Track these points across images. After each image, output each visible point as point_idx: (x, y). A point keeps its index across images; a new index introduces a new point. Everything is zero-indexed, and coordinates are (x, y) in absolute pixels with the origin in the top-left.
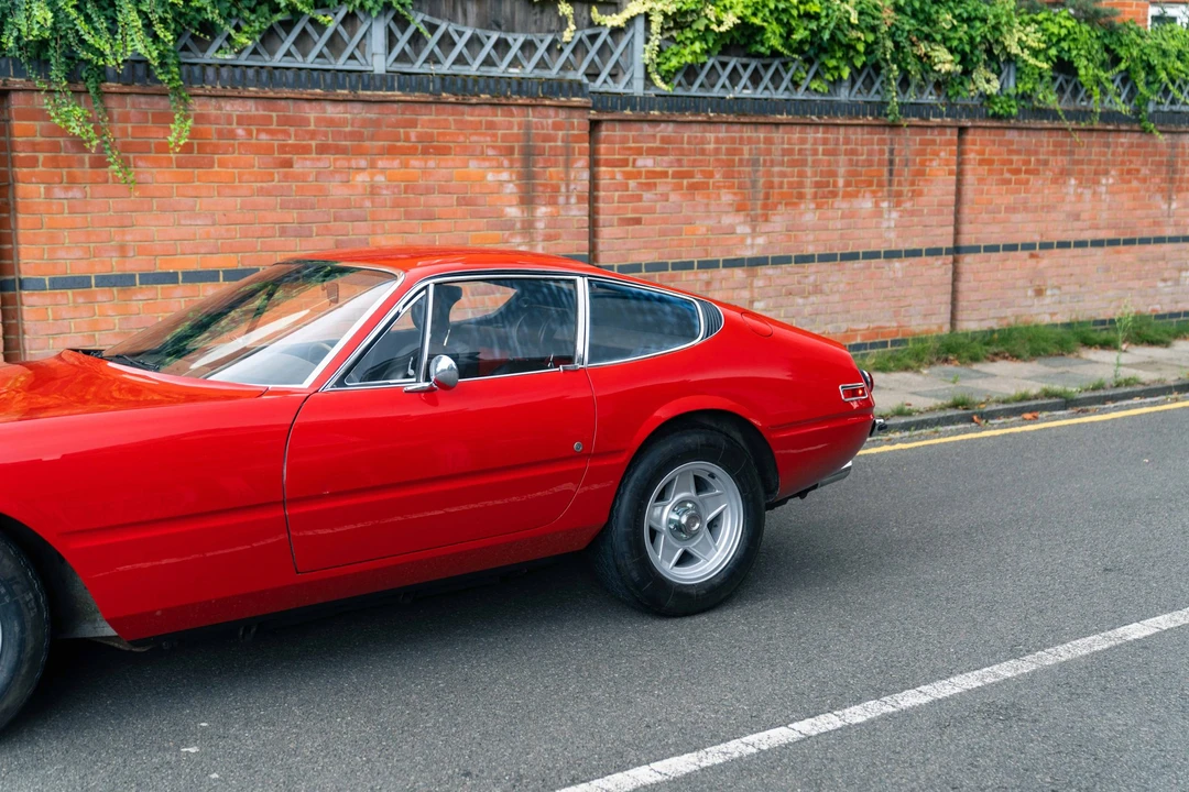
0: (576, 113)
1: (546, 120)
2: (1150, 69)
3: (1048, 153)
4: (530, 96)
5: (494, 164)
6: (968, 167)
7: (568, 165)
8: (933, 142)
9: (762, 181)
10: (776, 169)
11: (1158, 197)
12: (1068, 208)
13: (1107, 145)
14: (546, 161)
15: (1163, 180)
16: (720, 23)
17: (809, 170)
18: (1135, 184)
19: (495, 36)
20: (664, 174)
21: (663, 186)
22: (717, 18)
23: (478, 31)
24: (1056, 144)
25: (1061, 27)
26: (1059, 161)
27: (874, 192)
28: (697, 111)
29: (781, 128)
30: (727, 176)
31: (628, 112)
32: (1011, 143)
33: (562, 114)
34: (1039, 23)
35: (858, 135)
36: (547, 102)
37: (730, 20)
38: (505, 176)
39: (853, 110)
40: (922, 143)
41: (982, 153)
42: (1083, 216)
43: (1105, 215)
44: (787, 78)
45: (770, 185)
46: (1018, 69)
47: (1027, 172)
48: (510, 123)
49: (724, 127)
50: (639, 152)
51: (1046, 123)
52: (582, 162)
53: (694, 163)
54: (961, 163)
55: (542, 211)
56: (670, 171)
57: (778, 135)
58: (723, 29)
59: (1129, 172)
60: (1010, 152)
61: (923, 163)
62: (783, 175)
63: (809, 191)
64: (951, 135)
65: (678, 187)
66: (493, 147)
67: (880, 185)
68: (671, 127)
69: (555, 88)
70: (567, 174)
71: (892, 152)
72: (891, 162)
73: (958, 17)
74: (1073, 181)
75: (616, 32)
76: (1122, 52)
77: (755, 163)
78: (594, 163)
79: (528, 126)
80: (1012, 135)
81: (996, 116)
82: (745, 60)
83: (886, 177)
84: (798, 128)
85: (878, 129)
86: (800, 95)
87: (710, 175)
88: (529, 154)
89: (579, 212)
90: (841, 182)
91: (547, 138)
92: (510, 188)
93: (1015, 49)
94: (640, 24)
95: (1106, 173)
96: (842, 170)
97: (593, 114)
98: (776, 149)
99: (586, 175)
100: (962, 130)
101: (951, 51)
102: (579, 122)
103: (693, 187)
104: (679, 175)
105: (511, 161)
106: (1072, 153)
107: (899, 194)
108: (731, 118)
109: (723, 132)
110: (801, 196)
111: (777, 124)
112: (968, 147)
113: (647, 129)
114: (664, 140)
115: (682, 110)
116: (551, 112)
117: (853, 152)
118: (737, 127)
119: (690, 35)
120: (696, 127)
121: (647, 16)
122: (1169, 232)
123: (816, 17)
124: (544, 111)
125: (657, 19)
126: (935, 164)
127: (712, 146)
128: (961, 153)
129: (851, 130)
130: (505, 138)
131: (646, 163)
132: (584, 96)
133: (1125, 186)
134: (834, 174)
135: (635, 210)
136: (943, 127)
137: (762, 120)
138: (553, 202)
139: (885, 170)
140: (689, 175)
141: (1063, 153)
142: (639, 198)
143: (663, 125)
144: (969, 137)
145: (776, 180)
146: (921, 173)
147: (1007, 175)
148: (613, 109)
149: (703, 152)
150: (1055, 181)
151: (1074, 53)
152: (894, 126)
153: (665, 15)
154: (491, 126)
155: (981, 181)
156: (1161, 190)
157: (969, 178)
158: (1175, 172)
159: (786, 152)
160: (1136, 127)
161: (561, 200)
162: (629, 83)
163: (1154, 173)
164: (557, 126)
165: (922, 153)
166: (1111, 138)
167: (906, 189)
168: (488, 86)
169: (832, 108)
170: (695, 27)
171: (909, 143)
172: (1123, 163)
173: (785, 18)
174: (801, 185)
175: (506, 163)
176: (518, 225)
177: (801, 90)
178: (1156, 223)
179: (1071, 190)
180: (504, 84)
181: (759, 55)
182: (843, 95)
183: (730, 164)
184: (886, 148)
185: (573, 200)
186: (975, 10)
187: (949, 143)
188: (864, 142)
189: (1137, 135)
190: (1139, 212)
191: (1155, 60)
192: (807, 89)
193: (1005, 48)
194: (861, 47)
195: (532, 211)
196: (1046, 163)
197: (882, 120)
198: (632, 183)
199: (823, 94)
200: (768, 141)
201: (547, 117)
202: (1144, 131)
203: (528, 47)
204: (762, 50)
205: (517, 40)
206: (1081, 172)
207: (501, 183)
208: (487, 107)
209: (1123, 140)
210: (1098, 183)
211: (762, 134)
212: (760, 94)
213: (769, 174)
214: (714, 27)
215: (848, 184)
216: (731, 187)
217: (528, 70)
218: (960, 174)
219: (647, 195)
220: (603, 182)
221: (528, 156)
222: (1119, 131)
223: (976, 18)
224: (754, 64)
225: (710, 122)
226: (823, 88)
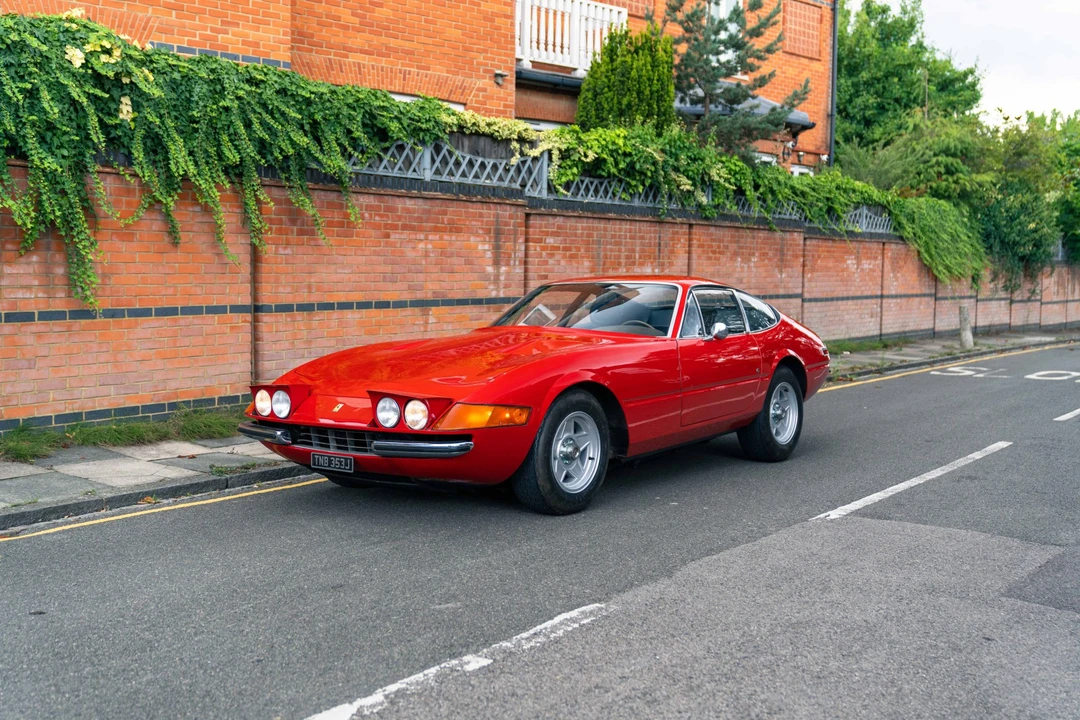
0: (520, 209)
1: (506, 212)
2: (772, 192)
3: (728, 242)
4: (500, 198)
5: (482, 239)
6: (694, 249)
7: (515, 241)
8: (677, 233)
9: (602, 254)
10: (609, 247)
11: (776, 270)
12: (737, 275)
13: (754, 238)
14: (505, 238)
15: (779, 260)
16: (586, 156)
17: (623, 248)
18: (766, 262)
19: (480, 160)
20: (558, 248)
21: (558, 255)
22: (585, 153)
23: (472, 157)
24: (733, 237)
25: (736, 165)
26: (733, 247)
27: (652, 263)
28: (574, 210)
29: (611, 222)
30: (587, 250)
31: (543, 209)
32: (712, 234)
33: (513, 209)
34: (723, 162)
35: (645, 227)
36: (508, 202)
37: (591, 156)
38: (486, 247)
39: (642, 211)
40: (674, 233)
41: (699, 240)
42: (745, 281)
43: (753, 281)
44: (610, 192)
45: (606, 257)
46: (714, 190)
47: (719, 253)
48: (489, 213)
49: (585, 220)
50: (547, 234)
51: (727, 224)
52: (521, 240)
53: (572, 242)
54: (690, 246)
55: (503, 269)
56: (561, 246)
57: (610, 225)
58: (588, 160)
59: (764, 254)
60: (712, 240)
61: (673, 245)
62: (611, 250)
63: (623, 261)
64: (685, 229)
65: (564, 257)
66: (482, 229)
67: (655, 259)
68: (562, 219)
69: (511, 193)
70: (515, 247)
71: (660, 237)
72: (660, 244)
73: (689, 157)
74: (739, 259)
75: (535, 159)
76: (760, 182)
77: (599, 242)
78: (527, 241)
79: (497, 216)
80: (712, 230)
81: (707, 218)
82: (592, 179)
83: (657, 254)
84: (618, 222)
85: (654, 224)
86: (617, 202)
87: (578, 249)
88: (498, 233)
89: (519, 270)
90: (637, 256)
91: (507, 224)
92: (489, 254)
93: (716, 178)
94: (546, 156)
95: (753, 254)
96: (638, 249)
97: (528, 210)
98: (609, 234)
99: (523, 248)
100: (691, 226)
101: (688, 177)
102: (521, 213)
103: (572, 257)
104: (566, 249)
105: (490, 237)
106: (738, 242)
107: (663, 264)
108: (590, 215)
109: (584, 223)
110: (619, 264)
111: (609, 219)
112: (694, 236)
113: (551, 220)
114: (559, 227)
115: (567, 209)
116: (508, 207)
117: (642, 238)
118: (591, 220)
119: (569, 163)
120: (573, 220)
121: (550, 152)
122: (782, 292)
123: (630, 155)
124: (504, 207)
125: (556, 153)
126: (679, 246)
127: (580, 231)
128: (690, 240)
129: (642, 224)
130: (487, 223)
131: (550, 240)
132: (523, 199)
133: (762, 263)
134: (633, 251)
135: (545, 270)
136: (682, 223)
137: (603, 216)
138: (508, 264)
139: (657, 249)
140: (569, 249)
141: (735, 242)
142: (546, 263)
143: (558, 218)
144: (694, 230)
145: (609, 253)
146: (672, 252)
147: (711, 255)
148: (536, 207)
149: (576, 235)
150: (731, 259)
151: (743, 181)
152: (661, 222)
153: (560, 150)
154: (481, 215)
155: (699, 257)
156: (777, 266)
157: (694, 256)
158: (783, 255)
159: (614, 236)
160: (767, 227)
161: (512, 262)
162: (540, 191)
163: (776, 255)
164: (511, 217)
165: (672, 239)
166: (756, 233)
167: (666, 261)
168: (480, 191)
169: (632, 210)
170: (572, 158)
171: (667, 232)
172: (761, 249)
173: (615, 154)
174: (619, 257)
175: (487, 239)
176: (492, 278)
177: (617, 198)
178: (776, 286)
179: (739, 264)
180: (487, 191)
181: (601, 177)
182: (637, 203)
183: (588, 243)
184: (657, 235)
185: (517, 263)
186: (698, 153)
187: (684, 234)
188: (647, 231)
189: (766, 232)
190: (768, 279)
191: (775, 187)
192: (620, 198)
193: (710, 177)
194: (649, 174)
195: (498, 269)
196: (727, 247)
197: (656, 219)
198: (544, 253)
199: (627, 201)
200: (605, 229)
201: (505, 211)
202: (770, 230)
203: (495, 167)
204: (604, 174)
205: (490, 163)
206: (743, 254)
207: (485, 251)
208: (479, 204)
209: (761, 235)
210: (750, 260)
211: (602, 225)
212: (599, 200)
213: (605, 250)
214: (583, 158)
215: (640, 257)
216: (588, 257)
217: (495, 182)
218: (689, 253)
219: (551, 261)
220: (531, 252)
221: (497, 234)
222: (759, 229)
223: (699, 159)
224: (596, 182)
225: (579, 217)
226: (628, 198)
